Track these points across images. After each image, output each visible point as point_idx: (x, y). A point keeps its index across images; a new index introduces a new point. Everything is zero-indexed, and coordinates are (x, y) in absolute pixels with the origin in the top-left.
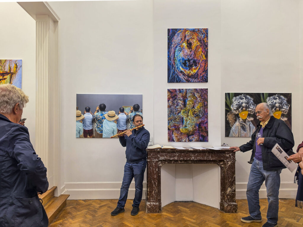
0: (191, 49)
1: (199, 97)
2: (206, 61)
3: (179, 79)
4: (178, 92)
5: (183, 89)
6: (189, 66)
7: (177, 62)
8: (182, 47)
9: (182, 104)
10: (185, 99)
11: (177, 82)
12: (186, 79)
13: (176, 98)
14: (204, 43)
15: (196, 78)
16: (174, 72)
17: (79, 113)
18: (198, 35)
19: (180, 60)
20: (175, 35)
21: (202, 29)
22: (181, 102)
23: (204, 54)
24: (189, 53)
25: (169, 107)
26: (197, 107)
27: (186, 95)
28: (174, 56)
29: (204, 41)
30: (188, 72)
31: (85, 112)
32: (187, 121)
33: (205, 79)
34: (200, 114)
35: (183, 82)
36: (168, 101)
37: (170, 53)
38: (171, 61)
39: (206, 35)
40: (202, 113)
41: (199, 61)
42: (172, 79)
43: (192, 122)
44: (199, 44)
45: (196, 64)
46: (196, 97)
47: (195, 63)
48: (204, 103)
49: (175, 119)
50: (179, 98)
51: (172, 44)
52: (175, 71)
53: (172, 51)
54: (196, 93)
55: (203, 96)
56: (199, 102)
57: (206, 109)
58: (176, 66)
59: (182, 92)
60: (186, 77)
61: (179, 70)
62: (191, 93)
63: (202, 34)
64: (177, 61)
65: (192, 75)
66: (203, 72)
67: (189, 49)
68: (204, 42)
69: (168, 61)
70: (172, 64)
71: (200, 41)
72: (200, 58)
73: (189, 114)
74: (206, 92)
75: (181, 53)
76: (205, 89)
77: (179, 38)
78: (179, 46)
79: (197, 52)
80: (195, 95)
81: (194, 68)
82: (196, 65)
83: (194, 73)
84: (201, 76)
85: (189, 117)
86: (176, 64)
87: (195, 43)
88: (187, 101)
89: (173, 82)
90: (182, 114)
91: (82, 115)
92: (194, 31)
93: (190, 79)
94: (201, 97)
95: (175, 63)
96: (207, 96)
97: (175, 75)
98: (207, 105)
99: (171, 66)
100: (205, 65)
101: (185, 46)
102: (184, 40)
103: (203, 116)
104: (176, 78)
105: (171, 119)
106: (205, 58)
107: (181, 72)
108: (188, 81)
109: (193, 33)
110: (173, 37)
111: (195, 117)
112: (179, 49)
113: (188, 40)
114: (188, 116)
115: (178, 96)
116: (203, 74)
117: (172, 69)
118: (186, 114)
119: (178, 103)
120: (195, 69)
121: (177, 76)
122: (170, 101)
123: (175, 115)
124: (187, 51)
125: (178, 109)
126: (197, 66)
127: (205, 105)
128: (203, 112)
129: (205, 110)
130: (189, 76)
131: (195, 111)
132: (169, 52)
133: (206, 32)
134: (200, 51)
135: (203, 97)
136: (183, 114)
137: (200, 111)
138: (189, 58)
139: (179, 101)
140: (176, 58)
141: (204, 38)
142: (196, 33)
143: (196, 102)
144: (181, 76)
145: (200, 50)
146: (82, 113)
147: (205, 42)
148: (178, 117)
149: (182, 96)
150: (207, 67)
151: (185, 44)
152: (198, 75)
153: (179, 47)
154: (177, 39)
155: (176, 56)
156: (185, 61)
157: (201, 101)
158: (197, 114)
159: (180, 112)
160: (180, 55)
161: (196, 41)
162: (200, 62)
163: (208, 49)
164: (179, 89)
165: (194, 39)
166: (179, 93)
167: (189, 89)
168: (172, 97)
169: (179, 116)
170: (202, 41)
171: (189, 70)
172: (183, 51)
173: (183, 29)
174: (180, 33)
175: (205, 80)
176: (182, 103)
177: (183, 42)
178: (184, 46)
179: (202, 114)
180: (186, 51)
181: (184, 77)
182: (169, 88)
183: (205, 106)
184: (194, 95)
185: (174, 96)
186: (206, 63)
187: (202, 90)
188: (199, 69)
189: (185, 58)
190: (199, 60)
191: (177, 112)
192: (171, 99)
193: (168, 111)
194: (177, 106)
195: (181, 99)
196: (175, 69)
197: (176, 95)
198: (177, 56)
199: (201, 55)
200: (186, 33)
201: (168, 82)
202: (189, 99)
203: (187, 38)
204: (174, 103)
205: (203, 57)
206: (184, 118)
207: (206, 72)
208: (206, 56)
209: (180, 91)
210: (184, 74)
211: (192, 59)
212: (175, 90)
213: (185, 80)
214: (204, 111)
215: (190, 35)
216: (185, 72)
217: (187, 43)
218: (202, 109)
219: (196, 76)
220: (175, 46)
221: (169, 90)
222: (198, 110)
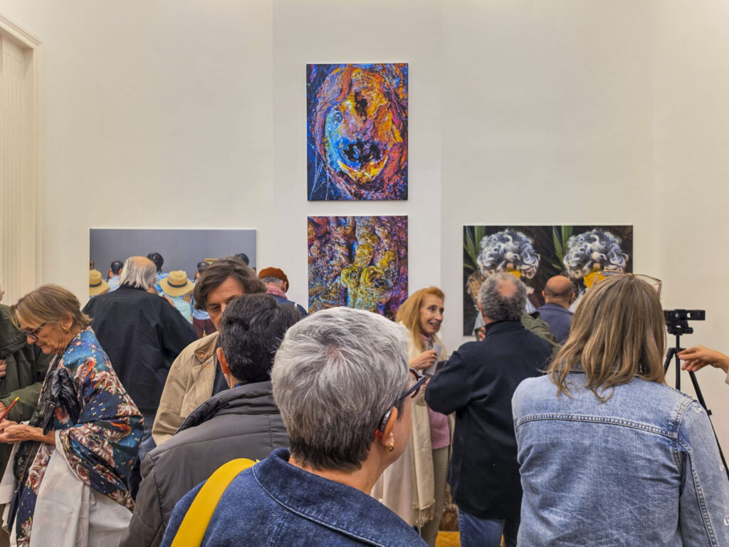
0: (366, 115)
1: (387, 237)
2: (403, 147)
3: (336, 190)
4: (333, 225)
5: (345, 218)
6: (360, 159)
7: (331, 149)
8: (342, 111)
9: (343, 254)
10: (351, 241)
11: (331, 199)
12: (353, 191)
13: (329, 239)
14: (397, 101)
15: (379, 189)
16: (323, 175)
17: (96, 276)
18: (383, 80)
19: (338, 144)
20: (324, 80)
21: (394, 64)
22: (340, 251)
23: (398, 128)
24: (360, 125)
25: (312, 261)
26: (382, 261)
27: (355, 233)
28: (324, 132)
29: (397, 95)
30: (359, 174)
31: (111, 274)
32: (355, 296)
33: (400, 191)
34: (389, 281)
35: (346, 199)
36: (310, 246)
37: (313, 126)
38: (315, 145)
39: (404, 81)
40: (394, 276)
41: (385, 145)
42: (320, 190)
43: (368, 300)
44: (385, 102)
45: (379, 153)
46: (379, 238)
47: (376, 151)
48: (399, 253)
49: (328, 292)
50: (337, 240)
51: (316, 102)
52: (325, 172)
53: (317, 120)
54: (379, 227)
55: (395, 235)
56: (385, 251)
57: (402, 268)
58: (328, 158)
59: (344, 224)
60: (354, 186)
61: (335, 170)
62: (366, 227)
63: (394, 77)
64: (331, 147)
65: (368, 182)
66: (396, 173)
67: (361, 116)
68: (399, 98)
69: (308, 145)
70: (318, 153)
71: (387, 95)
72: (387, 139)
73: (362, 280)
74: (403, 223)
75: (339, 126)
76: (400, 217)
77: (335, 88)
78: (335, 107)
79: (380, 123)
80: (377, 232)
81: (372, 163)
82: (377, 157)
83: (372, 177)
84: (391, 184)
85: (362, 287)
86: (328, 154)
87: (376, 101)
88: (356, 246)
89: (322, 199)
90: (343, 281)
91: (104, 282)
92: (371, 70)
93: (363, 191)
94: (392, 237)
95: (325, 151)
96: (407, 235)
97: (326, 181)
98: (406, 257)
99: (314, 159)
100: (401, 158)
101: (350, 107)
102: (347, 92)
103: (395, 284)
104: (330, 190)
105: (317, 291)
106: (399, 139)
107: (342, 174)
108: (358, 197)
109: (371, 74)
110: (320, 85)
111: (376, 287)
112: (335, 116)
113: (357, 94)
114: (358, 284)
115: (335, 235)
116: (396, 178)
117: (318, 165)
118: (353, 281)
119: (333, 253)
120: (375, 167)
121: (332, 184)
122: (313, 247)
123: (326, 282)
124: (355, 120)
125: (333, 266)
126: (380, 158)
127: (402, 256)
128: (396, 274)
129: (399, 269)
130: (360, 184)
131: (375, 273)
132: (309, 122)
133: (402, 71)
134: (388, 121)
135: (395, 238)
136: (346, 281)
137: (388, 272)
138: (359, 137)
139: (337, 248)
140: (328, 139)
141: (399, 87)
142: (377, 75)
143: (378, 250)
144: (342, 186)
145: (387, 118)
146: (103, 277)
147: (401, 97)
148: (333, 287)
149: (345, 235)
150: (406, 160)
151: (349, 104)
152: (382, 181)
153: (336, 112)
154: (329, 90)
155: (327, 134)
156: (351, 146)
157: (391, 247)
158: (382, 280)
159: (339, 274)
160: (338, 132)
161: (378, 95)
162: (389, 149)
163: (407, 117)
164: (337, 217)
165: (372, 89)
166: (337, 227)
167: (361, 217)
168: (319, 238)
169: (336, 284)
170: (393, 97)
171: (361, 168)
172: (345, 121)
173: (346, 65)
174: (337, 74)
175: (401, 194)
176: (345, 253)
177: (345, 99)
178: (347, 108)
179: (393, 280)
180: (352, 121)
181: (348, 186)
182: (311, 215)
183: (400, 259)
184: (374, 232)
185: (324, 236)
186: (402, 152)
187: (392, 220)
188: (386, 166)
189: (349, 139)
190: (384, 143)
191: (332, 275)
192: (316, 242)
193: (309, 273)
194: (331, 259)
195: (342, 241)
196: (325, 166)
197: (329, 233)
198: (330, 132)
199: (389, 130)
200: (353, 74)
201: (308, 200)
202: (360, 243)
203: (355, 88)
204: (324, 252)
205: (396, 135)
206: (349, 291)
207: (402, 174)
208: (404, 133)
209: (340, 221)
210: (348, 180)
211: (368, 141)
212: (327, 220)
213: (351, 194)
214: (399, 272)
215: (363, 79)
216: (350, 175)
217: (356, 100)
218: (392, 267)
219: (378, 185)
220: (326, 108)
221: (310, 221)
222: (383, 270)
